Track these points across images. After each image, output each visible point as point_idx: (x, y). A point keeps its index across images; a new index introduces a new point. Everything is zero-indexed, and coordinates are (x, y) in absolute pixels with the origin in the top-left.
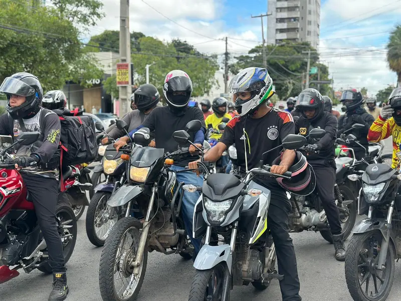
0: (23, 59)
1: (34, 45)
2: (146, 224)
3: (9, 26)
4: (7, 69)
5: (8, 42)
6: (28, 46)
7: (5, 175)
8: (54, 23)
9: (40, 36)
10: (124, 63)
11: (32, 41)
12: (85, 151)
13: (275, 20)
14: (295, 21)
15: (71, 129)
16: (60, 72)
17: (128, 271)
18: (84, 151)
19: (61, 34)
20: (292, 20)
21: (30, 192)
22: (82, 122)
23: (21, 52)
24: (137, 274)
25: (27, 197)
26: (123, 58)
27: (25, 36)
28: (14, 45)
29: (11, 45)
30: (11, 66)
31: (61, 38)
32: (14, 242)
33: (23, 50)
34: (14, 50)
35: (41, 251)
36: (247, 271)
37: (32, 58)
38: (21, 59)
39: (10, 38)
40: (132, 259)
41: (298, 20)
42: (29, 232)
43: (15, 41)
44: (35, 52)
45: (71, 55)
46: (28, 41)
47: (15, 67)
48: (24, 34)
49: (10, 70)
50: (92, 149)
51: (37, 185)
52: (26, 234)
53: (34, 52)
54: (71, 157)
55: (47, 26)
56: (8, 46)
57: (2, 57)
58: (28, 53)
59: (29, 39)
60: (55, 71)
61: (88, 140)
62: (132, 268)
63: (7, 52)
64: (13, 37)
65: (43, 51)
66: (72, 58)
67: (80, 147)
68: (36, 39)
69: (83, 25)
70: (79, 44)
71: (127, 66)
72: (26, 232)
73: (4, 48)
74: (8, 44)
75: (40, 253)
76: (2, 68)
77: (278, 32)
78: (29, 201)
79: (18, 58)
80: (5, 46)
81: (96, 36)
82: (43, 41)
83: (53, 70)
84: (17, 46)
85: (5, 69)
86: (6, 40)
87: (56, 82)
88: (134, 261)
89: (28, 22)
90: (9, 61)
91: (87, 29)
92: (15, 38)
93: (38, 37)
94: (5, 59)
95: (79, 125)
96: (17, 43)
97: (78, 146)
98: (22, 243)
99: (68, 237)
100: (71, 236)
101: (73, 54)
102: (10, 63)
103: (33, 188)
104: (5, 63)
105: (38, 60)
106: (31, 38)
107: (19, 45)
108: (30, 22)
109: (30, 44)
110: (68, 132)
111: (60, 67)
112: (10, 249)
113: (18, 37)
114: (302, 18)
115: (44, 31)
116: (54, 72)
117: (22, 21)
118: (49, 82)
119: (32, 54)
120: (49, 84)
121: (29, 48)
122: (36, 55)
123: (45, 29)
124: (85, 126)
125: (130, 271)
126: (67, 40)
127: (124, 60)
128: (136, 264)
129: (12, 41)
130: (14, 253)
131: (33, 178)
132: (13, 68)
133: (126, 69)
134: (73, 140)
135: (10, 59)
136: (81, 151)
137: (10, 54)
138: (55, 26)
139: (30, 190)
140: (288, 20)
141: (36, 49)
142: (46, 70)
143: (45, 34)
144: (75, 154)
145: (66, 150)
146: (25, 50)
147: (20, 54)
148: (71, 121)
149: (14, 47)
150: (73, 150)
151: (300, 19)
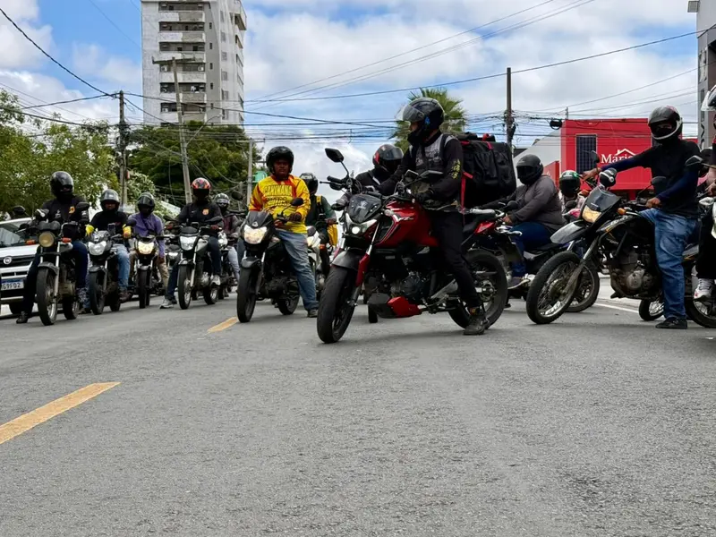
13: (159, 86)
14: (197, 90)
20: (193, 88)
41: (204, 89)
77: (167, 110)
114: (212, 85)
140: (185, 87)
151: (208, 87)
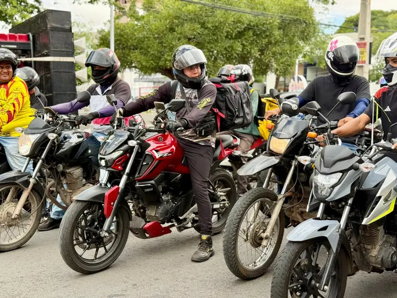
0: (258, 41)
1: (269, 27)
2: (281, 197)
3: (248, 10)
4: (243, 51)
5: (246, 25)
6: (264, 29)
7: (161, 139)
8: (290, 5)
9: (275, 18)
10: (363, 42)
11: (268, 23)
12: (242, 117)
15: (229, 96)
16: (293, 52)
17: (256, 242)
18: (240, 117)
19: (297, 15)
21: (186, 157)
22: (239, 89)
23: (257, 35)
24: (265, 246)
25: (183, 162)
26: (362, 36)
27: (262, 19)
28: (251, 29)
29: (249, 28)
30: (247, 48)
31: (295, 18)
32: (167, 202)
33: (258, 33)
34: (251, 33)
35: (194, 213)
36: (375, 257)
37: (267, 40)
38: (256, 41)
39: (247, 22)
40: (262, 230)
42: (182, 194)
43: (252, 24)
44: (270, 34)
45: (306, 36)
46: (264, 23)
47: (250, 49)
48: (261, 17)
49: (246, 52)
50: (248, 114)
51: (193, 151)
52: (180, 196)
53: (268, 34)
54: (229, 123)
55: (285, 8)
56: (245, 30)
57: (240, 40)
58: (263, 36)
59: (265, 22)
60: (288, 51)
61: (244, 105)
62: (261, 239)
63: (244, 35)
64: (250, 21)
65: (277, 33)
66: (306, 38)
67: (237, 113)
68: (271, 21)
69: (324, 5)
70: (314, 24)
71: (365, 44)
72: (180, 194)
73: (242, 32)
74: (245, 27)
75: (193, 215)
76: (239, 51)
78: (184, 165)
79: (253, 40)
80: (243, 30)
81: (351, 17)
82: (278, 23)
83: (286, 51)
84: (253, 29)
85: (241, 51)
86: (243, 24)
87: (289, 63)
88: (264, 232)
89: (266, 5)
90: (245, 44)
91: (327, 8)
92: (252, 22)
93: (273, 19)
94: (242, 42)
95: (236, 92)
96: (254, 26)
97: (235, 112)
98: (175, 204)
99: (224, 204)
100: (228, 203)
101: (308, 34)
102: (246, 46)
103: (190, 154)
104: (241, 46)
105: (273, 42)
106: (266, 20)
107: (256, 28)
108: (268, 5)
109: (265, 26)
110: (225, 99)
111: (293, 48)
112: (162, 207)
113: (255, 20)
115: (281, 13)
116: (287, 53)
117: (260, 5)
118: (282, 63)
119: (267, 36)
120: (281, 65)
121: (265, 31)
122: (271, 37)
123: (282, 11)
124: (242, 91)
125: (258, 241)
126: (302, 21)
127: (363, 39)
128: (265, 236)
129: (249, 25)
130: (167, 212)
131: (191, 145)
132: (249, 50)
133: (364, 47)
134: (231, 107)
135: (247, 42)
136: (238, 117)
137: (246, 37)
138: (291, 8)
139: (187, 155)
141: (271, 31)
142: (280, 52)
143: (282, 17)
144: (232, 120)
145: (224, 116)
146: (261, 33)
147: (255, 37)
148: (228, 88)
149: (250, 30)
150: (230, 116)
